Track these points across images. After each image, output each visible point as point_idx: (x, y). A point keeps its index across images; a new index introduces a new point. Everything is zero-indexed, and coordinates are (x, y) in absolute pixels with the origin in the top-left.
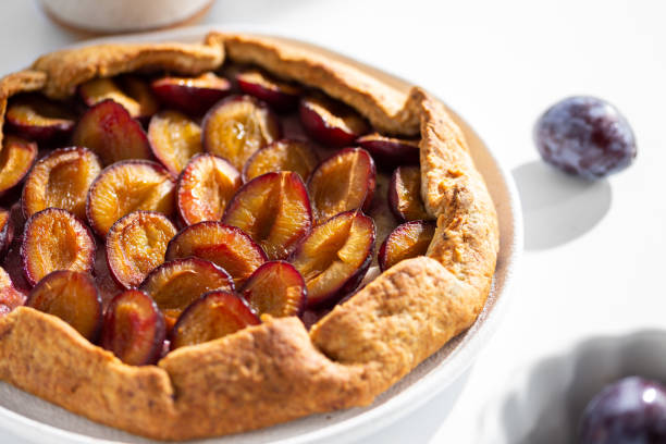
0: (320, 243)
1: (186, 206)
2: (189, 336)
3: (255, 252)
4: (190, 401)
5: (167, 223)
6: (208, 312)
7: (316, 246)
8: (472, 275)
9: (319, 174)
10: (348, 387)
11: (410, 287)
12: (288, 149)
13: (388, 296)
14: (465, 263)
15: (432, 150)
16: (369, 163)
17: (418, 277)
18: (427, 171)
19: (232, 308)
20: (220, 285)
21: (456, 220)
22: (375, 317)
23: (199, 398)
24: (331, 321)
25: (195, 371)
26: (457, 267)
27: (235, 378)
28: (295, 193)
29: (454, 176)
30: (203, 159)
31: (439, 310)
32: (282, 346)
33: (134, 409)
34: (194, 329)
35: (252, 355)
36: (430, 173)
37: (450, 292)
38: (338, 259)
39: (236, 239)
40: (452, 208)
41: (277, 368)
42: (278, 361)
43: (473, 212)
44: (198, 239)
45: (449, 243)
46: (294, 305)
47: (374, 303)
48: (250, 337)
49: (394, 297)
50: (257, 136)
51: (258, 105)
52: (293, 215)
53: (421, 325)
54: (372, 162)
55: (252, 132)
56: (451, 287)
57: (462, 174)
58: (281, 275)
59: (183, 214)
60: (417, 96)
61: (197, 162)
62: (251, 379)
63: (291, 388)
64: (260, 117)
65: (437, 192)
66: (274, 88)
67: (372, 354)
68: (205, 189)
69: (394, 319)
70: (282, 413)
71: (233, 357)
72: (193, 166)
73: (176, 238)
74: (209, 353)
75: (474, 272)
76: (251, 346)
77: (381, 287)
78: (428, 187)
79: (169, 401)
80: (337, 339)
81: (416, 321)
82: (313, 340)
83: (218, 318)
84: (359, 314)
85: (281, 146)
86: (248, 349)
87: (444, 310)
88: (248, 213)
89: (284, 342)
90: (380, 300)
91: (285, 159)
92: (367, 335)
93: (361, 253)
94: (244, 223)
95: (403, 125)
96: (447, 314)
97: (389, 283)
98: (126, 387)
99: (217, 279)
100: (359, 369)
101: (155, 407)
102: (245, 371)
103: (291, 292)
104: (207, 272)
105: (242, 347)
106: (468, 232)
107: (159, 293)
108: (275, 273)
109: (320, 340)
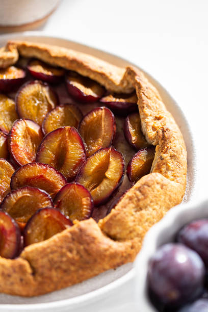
0: (94, 168)
1: (16, 152)
2: (34, 235)
3: (59, 177)
4: (42, 275)
5: (7, 163)
6: (42, 220)
7: (92, 170)
8: (178, 177)
9: (84, 123)
10: (125, 254)
11: (149, 192)
12: (64, 110)
13: (139, 200)
14: (173, 171)
15: (145, 106)
16: (112, 116)
17: (153, 186)
18: (144, 118)
19: (55, 217)
20: (45, 201)
21: (166, 148)
22: (134, 213)
23: (47, 273)
24: (111, 219)
25: (42, 258)
26: (169, 173)
27: (64, 259)
28: (74, 139)
29: (158, 119)
30: (20, 122)
31: (165, 202)
32: (87, 238)
33: (12, 284)
34: (36, 231)
35: (72, 245)
36: (147, 120)
37: (170, 191)
38: (106, 178)
39: (48, 171)
40: (163, 141)
41: (86, 251)
42: (86, 246)
43: (173, 141)
44: (27, 173)
45: (164, 161)
46: (87, 209)
47: (132, 205)
48: (69, 235)
49: (142, 200)
50: (46, 103)
51: (43, 85)
52: (75, 151)
53: (157, 212)
54: (113, 115)
55: (43, 101)
56: (170, 188)
57: (162, 118)
58: (77, 191)
59: (15, 158)
60: (131, 73)
61: (17, 125)
62: (73, 259)
63: (95, 261)
64: (45, 92)
65: (152, 130)
66: (50, 73)
67: (135, 233)
68: (23, 139)
69: (143, 212)
70: (92, 274)
71: (61, 247)
72: (15, 128)
73: (14, 174)
74: (48, 247)
75: (179, 175)
76: (70, 240)
77: (134, 195)
78: (146, 127)
79: (31, 277)
80: (115, 229)
81: (155, 211)
82: (102, 230)
83: (48, 223)
84: (125, 213)
85: (60, 109)
86: (69, 242)
87: (168, 201)
88: (50, 153)
89: (88, 236)
90: (135, 203)
91: (64, 116)
92: (131, 224)
93: (119, 173)
94: (49, 159)
95: (124, 88)
96: (169, 203)
97: (138, 193)
98: (6, 272)
99: (42, 197)
100: (128, 243)
101: (24, 282)
102: (69, 255)
103: (85, 201)
104: (36, 194)
105: (65, 241)
106: (173, 153)
107: (12, 209)
108: (73, 190)
109: (106, 230)
